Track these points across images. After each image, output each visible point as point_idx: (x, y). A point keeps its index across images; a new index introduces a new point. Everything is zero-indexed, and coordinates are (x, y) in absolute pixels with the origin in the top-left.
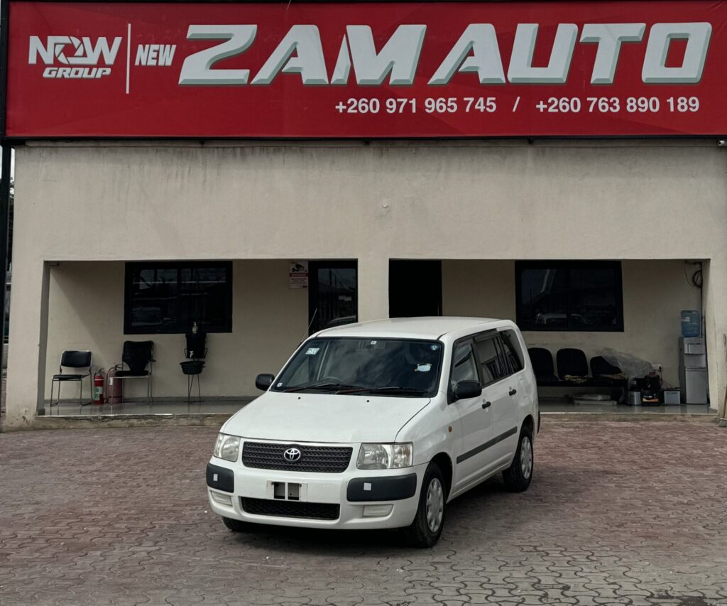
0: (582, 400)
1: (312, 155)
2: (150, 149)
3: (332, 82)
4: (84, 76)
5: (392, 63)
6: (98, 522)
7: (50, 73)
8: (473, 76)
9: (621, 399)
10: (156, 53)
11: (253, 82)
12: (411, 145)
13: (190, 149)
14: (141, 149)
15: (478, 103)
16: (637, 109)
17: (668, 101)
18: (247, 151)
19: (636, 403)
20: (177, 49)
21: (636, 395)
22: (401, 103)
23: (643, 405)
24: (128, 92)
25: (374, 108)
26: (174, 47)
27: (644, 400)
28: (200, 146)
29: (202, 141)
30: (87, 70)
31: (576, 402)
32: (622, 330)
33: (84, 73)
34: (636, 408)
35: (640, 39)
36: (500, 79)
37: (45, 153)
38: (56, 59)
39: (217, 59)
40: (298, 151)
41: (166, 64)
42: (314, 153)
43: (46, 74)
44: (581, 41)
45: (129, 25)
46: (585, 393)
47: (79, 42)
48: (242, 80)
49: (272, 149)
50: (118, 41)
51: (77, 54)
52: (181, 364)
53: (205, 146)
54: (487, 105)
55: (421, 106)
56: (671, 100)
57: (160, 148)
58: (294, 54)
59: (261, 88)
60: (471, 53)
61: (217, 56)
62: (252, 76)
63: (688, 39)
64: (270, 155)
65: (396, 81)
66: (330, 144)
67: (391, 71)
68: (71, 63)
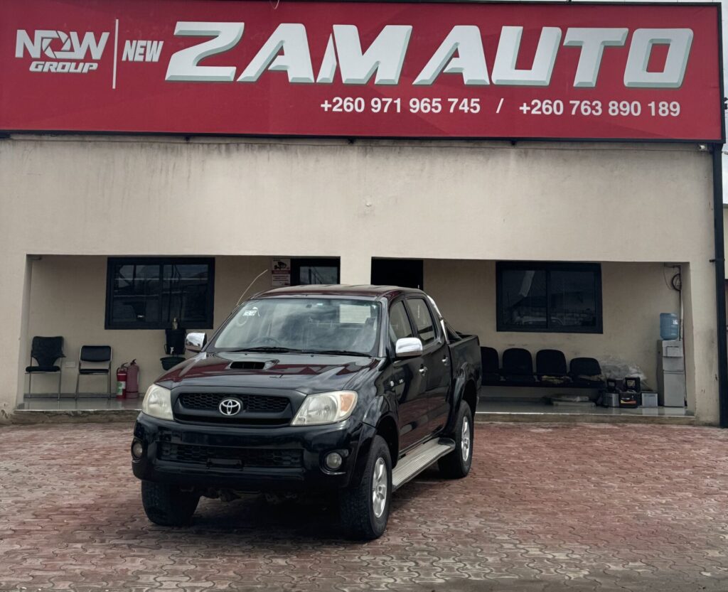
0: (561, 401)
1: (296, 153)
2: (135, 144)
3: (318, 81)
4: (70, 71)
5: (378, 63)
6: (78, 515)
7: (37, 67)
8: (458, 77)
9: (600, 400)
10: (143, 49)
11: (238, 80)
12: (395, 145)
13: (176, 145)
14: (126, 144)
15: (462, 104)
16: (619, 113)
17: (649, 105)
18: (232, 147)
19: (614, 405)
20: (164, 45)
21: (614, 396)
22: (387, 102)
23: (621, 406)
24: (114, 87)
25: (360, 107)
26: (161, 43)
27: (622, 402)
28: (185, 141)
29: (188, 137)
30: (74, 64)
31: (555, 403)
32: (601, 332)
33: (70, 68)
34: (614, 409)
35: (623, 44)
36: (484, 81)
37: (30, 146)
38: (42, 52)
39: (203, 57)
40: (283, 148)
41: (153, 60)
42: (298, 150)
43: (32, 68)
44: (565, 44)
45: (117, 21)
46: (564, 395)
47: (67, 36)
48: (229, 77)
49: (256, 146)
50: (105, 36)
51: (63, 49)
52: (162, 359)
53: (191, 142)
54: (471, 106)
55: (405, 107)
56: (652, 105)
57: (145, 143)
58: (281, 52)
59: (246, 85)
60: (456, 54)
61: (203, 53)
62: (238, 74)
63: (669, 45)
64: (255, 152)
65: (381, 80)
66: (315, 142)
67: (377, 70)
68: (58, 57)
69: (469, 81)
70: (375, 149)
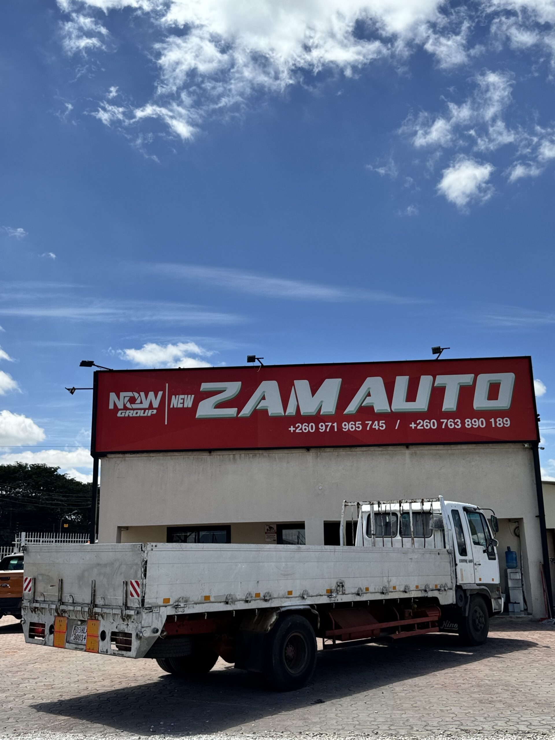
1: (275, 458)
2: (179, 456)
3: (286, 414)
4: (141, 415)
5: (322, 402)
7: (121, 414)
8: (371, 408)
10: (183, 400)
11: (239, 416)
12: (335, 450)
13: (203, 456)
14: (174, 456)
15: (374, 424)
16: (472, 426)
17: (491, 420)
18: (237, 456)
20: (195, 397)
22: (328, 425)
24: (166, 423)
25: (312, 429)
26: (193, 396)
28: (209, 454)
29: (210, 451)
30: (143, 411)
35: (471, 384)
36: (387, 410)
37: (118, 461)
38: (125, 405)
39: (218, 402)
40: (267, 456)
41: (189, 406)
43: (119, 415)
44: (435, 385)
45: (167, 384)
47: (138, 395)
48: (233, 415)
49: (251, 455)
50: (160, 393)
51: (136, 402)
53: (212, 453)
54: (380, 425)
55: (340, 427)
56: (493, 420)
57: (185, 457)
58: (264, 398)
59: (244, 419)
60: (369, 395)
62: (239, 412)
63: (500, 383)
64: (251, 459)
65: (324, 412)
66: (286, 451)
67: (321, 406)
68: (133, 407)
69: (378, 410)
70: (323, 454)
